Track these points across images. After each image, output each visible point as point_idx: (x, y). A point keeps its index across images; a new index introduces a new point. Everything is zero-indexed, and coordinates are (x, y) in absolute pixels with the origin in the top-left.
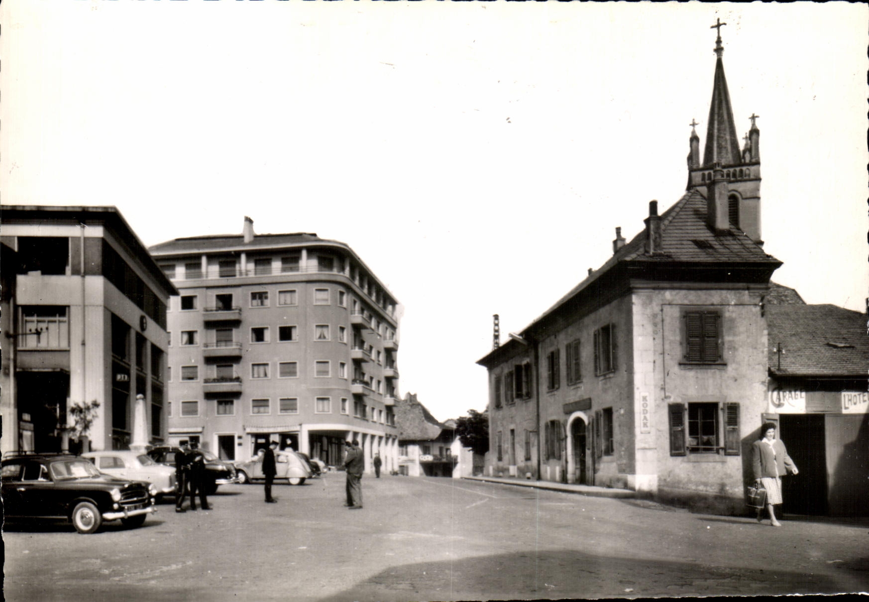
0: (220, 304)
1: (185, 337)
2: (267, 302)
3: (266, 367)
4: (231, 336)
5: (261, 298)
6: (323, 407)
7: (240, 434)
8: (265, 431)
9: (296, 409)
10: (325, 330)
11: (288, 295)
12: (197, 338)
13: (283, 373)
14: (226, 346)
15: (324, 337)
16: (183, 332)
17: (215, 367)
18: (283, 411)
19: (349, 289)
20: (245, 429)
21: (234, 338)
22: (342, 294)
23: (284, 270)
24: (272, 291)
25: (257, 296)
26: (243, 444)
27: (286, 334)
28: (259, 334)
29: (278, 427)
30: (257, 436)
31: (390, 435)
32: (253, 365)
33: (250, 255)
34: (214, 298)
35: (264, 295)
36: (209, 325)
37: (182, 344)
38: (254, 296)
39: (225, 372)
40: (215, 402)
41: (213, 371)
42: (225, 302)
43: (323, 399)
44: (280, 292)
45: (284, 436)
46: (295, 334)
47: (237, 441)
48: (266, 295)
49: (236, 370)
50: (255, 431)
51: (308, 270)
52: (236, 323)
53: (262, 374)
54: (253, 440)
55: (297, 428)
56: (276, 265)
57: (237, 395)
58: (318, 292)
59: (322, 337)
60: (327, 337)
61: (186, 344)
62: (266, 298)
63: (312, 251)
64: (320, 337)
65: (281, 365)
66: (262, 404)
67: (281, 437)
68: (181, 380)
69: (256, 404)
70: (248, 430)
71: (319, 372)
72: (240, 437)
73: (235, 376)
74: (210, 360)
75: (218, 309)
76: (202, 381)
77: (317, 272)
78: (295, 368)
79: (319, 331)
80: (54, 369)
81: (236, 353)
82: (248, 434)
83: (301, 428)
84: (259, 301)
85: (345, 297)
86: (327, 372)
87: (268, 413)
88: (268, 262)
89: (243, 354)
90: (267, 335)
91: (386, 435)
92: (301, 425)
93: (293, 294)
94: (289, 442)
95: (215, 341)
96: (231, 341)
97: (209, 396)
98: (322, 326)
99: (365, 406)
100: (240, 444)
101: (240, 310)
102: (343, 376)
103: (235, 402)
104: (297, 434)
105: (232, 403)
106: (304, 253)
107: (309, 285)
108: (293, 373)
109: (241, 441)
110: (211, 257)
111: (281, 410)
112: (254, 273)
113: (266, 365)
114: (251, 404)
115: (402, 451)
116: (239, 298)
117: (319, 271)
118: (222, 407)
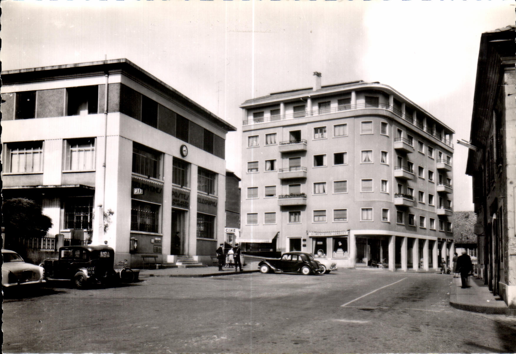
0: (293, 139)
1: (269, 165)
2: (326, 135)
3: (325, 185)
4: (299, 163)
5: (321, 131)
6: (368, 215)
7: (305, 238)
8: (323, 235)
9: (346, 218)
10: (369, 154)
11: (342, 128)
12: (277, 165)
13: (337, 190)
14: (296, 170)
15: (369, 160)
16: (266, 161)
17: (288, 186)
18: (336, 220)
19: (391, 120)
20: (308, 234)
21: (302, 165)
22: (384, 124)
23: (340, 109)
24: (329, 125)
25: (319, 130)
26: (307, 245)
27: (339, 159)
28: (319, 160)
29: (331, 232)
30: (317, 239)
31: (444, 240)
32: (315, 184)
33: (314, 99)
34: (288, 134)
35: (323, 130)
36: (285, 154)
37: (266, 170)
38: (316, 130)
39: (295, 190)
40: (287, 214)
41: (286, 190)
42: (296, 136)
43: (367, 209)
44: (335, 126)
45: (337, 239)
46: (346, 158)
47: (302, 243)
48: (325, 129)
49: (303, 188)
50: (314, 235)
51: (357, 107)
52: (303, 153)
53: (322, 191)
54: (314, 242)
55: (346, 233)
56: (334, 105)
57: (303, 207)
58: (364, 124)
59: (367, 160)
60: (371, 161)
61: (269, 170)
62: (325, 131)
63: (359, 92)
64: (365, 161)
65: (335, 183)
66: (321, 213)
67: (334, 240)
68: (264, 197)
69: (317, 214)
70: (310, 234)
71: (363, 188)
72: (305, 240)
73: (301, 192)
74: (285, 181)
75: (291, 142)
76: (278, 197)
77: (364, 108)
78: (345, 185)
79: (365, 155)
80: (76, 185)
81: (301, 175)
82: (310, 237)
83: (349, 233)
84: (320, 134)
85: (387, 128)
86: (370, 188)
87: (325, 221)
88: (328, 104)
89: (308, 176)
90: (325, 160)
91: (439, 239)
92: (349, 230)
93: (345, 127)
94: (340, 244)
95: (288, 166)
96: (299, 166)
97: (284, 208)
98: (367, 151)
99: (412, 216)
100: (305, 246)
101: (306, 143)
102: (386, 191)
103: (302, 212)
104: (347, 238)
105: (299, 213)
106: (353, 95)
107: (356, 119)
108: (344, 189)
109: (305, 243)
110: (287, 103)
111: (335, 218)
112: (317, 113)
113: (324, 183)
114: (313, 214)
115: (472, 253)
116: (307, 132)
117: (366, 107)
118: (293, 217)
